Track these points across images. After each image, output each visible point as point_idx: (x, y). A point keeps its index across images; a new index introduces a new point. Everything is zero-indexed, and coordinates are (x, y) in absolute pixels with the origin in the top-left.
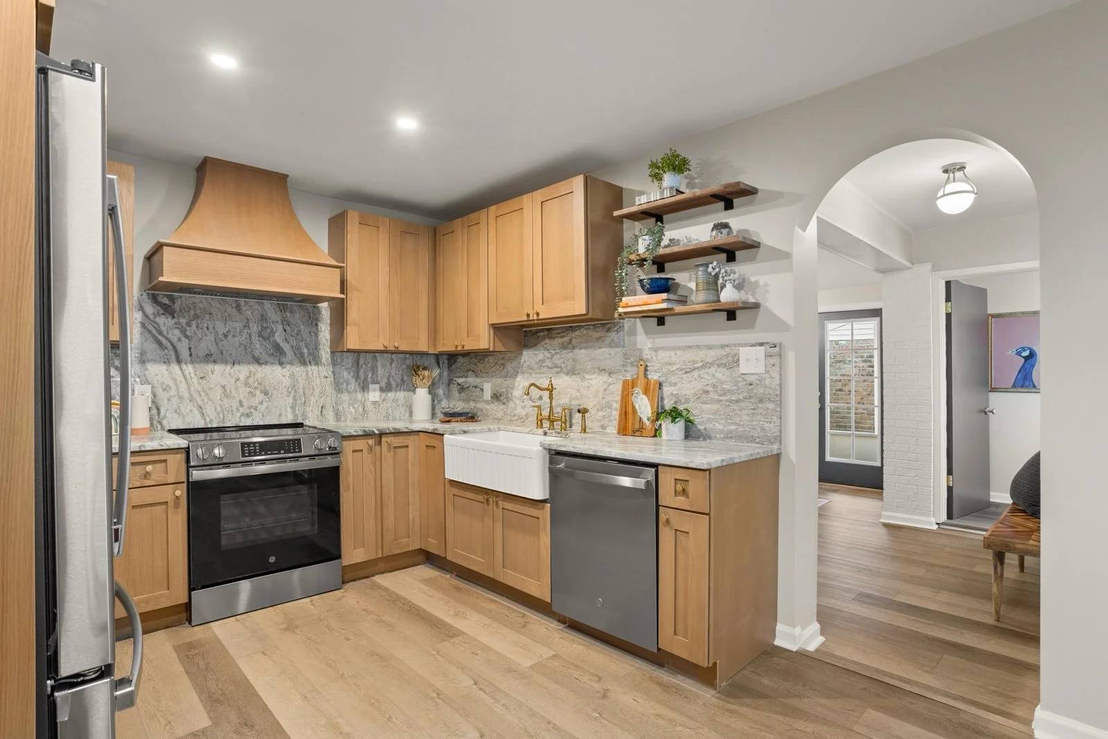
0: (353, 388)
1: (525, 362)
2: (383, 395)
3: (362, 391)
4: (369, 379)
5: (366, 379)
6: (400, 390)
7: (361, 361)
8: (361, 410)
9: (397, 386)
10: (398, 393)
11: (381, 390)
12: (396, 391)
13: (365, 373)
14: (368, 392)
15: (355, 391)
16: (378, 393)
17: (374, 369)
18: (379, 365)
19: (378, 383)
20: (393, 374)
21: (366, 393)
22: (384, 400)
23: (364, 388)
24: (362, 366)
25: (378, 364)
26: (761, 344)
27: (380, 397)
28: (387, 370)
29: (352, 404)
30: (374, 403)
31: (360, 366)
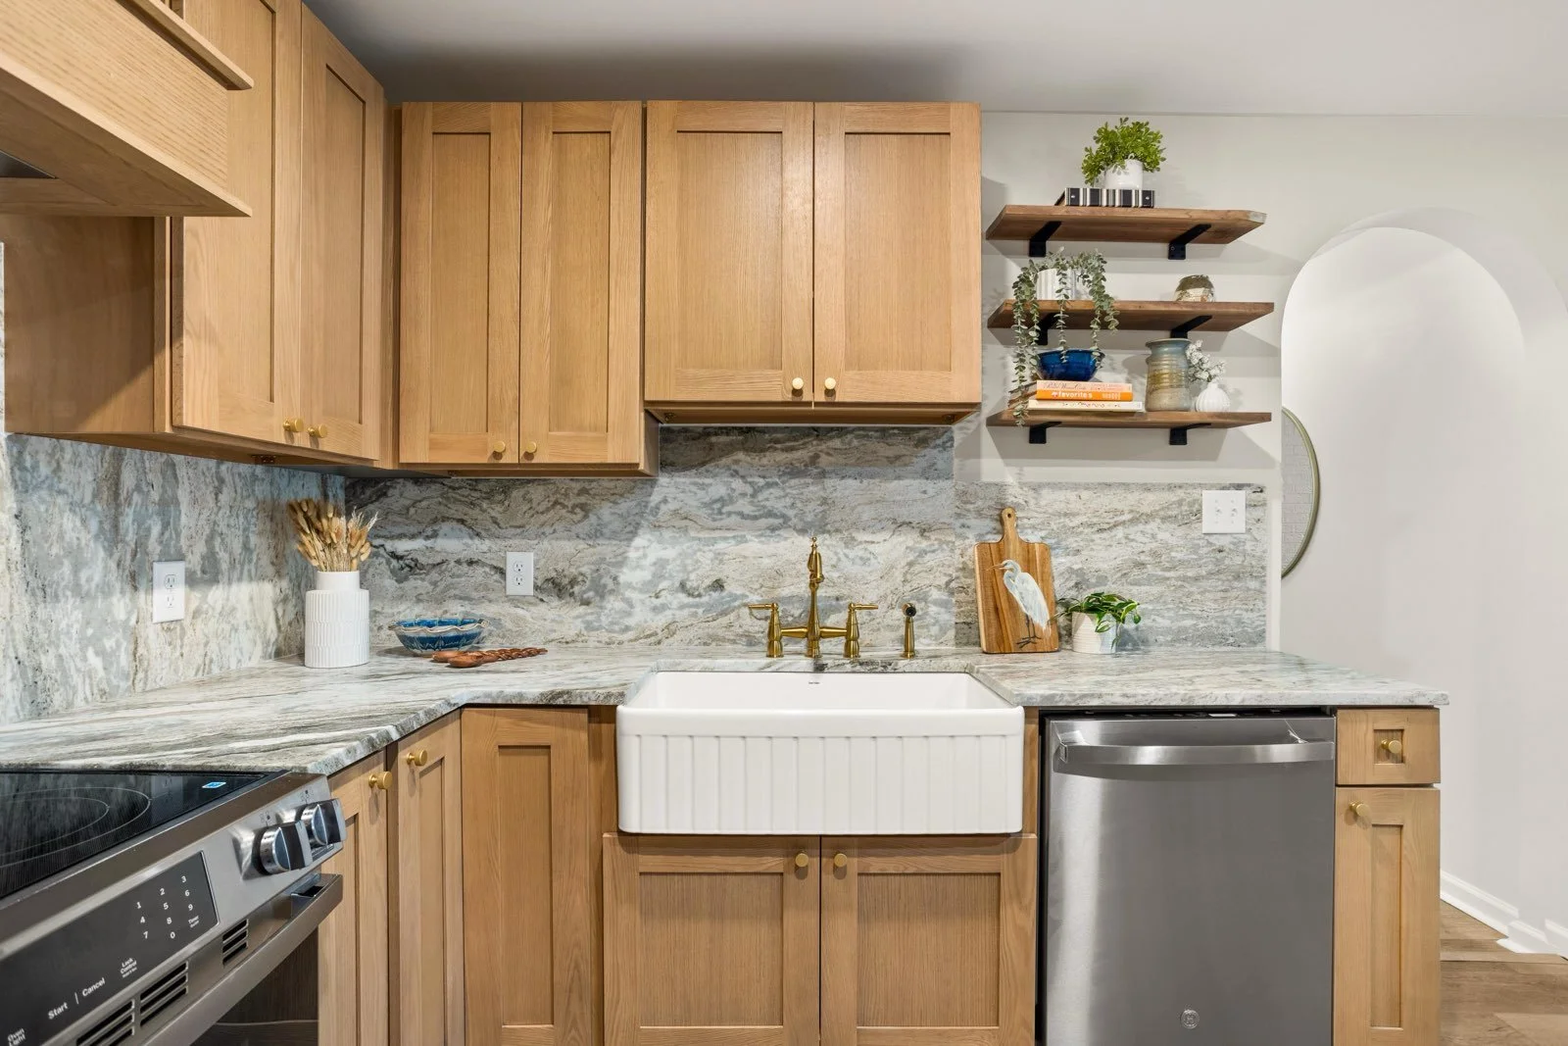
0: (97, 578)
1: (665, 501)
2: (196, 595)
3: (128, 588)
4: (154, 546)
5: (140, 545)
6: (240, 579)
7: (128, 479)
8: (124, 660)
9: (233, 563)
10: (234, 587)
11: (191, 580)
12: (230, 582)
13: (140, 521)
14: (150, 589)
15: (106, 590)
16: (180, 591)
17: (167, 507)
18: (183, 496)
19: (181, 558)
20: (222, 527)
21: (142, 595)
22: (196, 614)
23: (137, 578)
24: (129, 501)
25: (180, 492)
26: (1239, 487)
27: (188, 601)
28: (206, 513)
29: (94, 641)
30: (169, 627)
31: (122, 498)
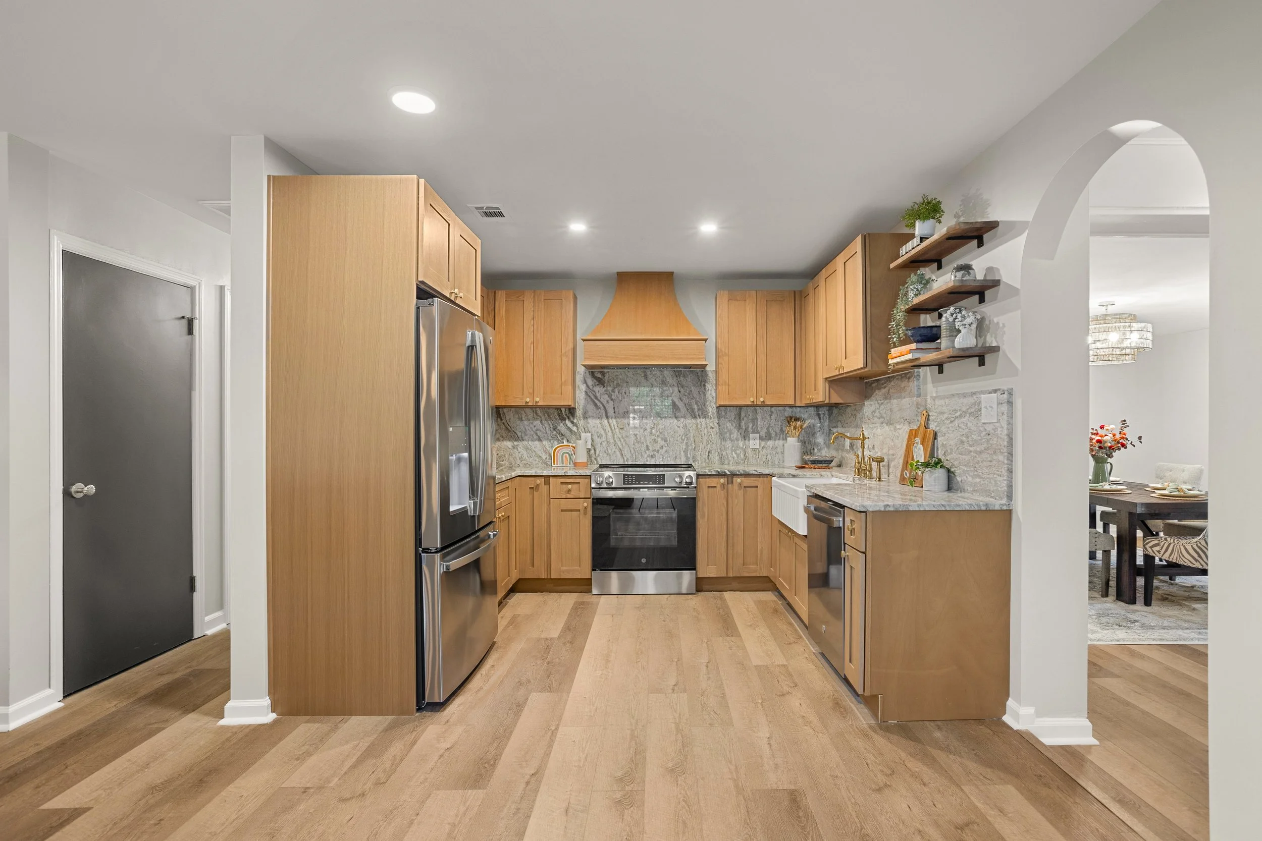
0: (735, 437)
2: (763, 444)
3: (743, 440)
4: (750, 430)
5: (747, 429)
6: (779, 439)
7: (743, 414)
8: (742, 456)
9: (776, 435)
10: (777, 442)
11: (761, 438)
12: (775, 440)
13: (746, 424)
14: (749, 440)
15: (737, 440)
16: (758, 442)
17: (754, 421)
18: (759, 417)
19: (759, 433)
20: (773, 425)
21: (747, 441)
22: (763, 447)
23: (745, 437)
24: (743, 419)
25: (758, 416)
27: (760, 445)
28: (767, 421)
29: (735, 451)
30: (754, 450)
31: (742, 418)
